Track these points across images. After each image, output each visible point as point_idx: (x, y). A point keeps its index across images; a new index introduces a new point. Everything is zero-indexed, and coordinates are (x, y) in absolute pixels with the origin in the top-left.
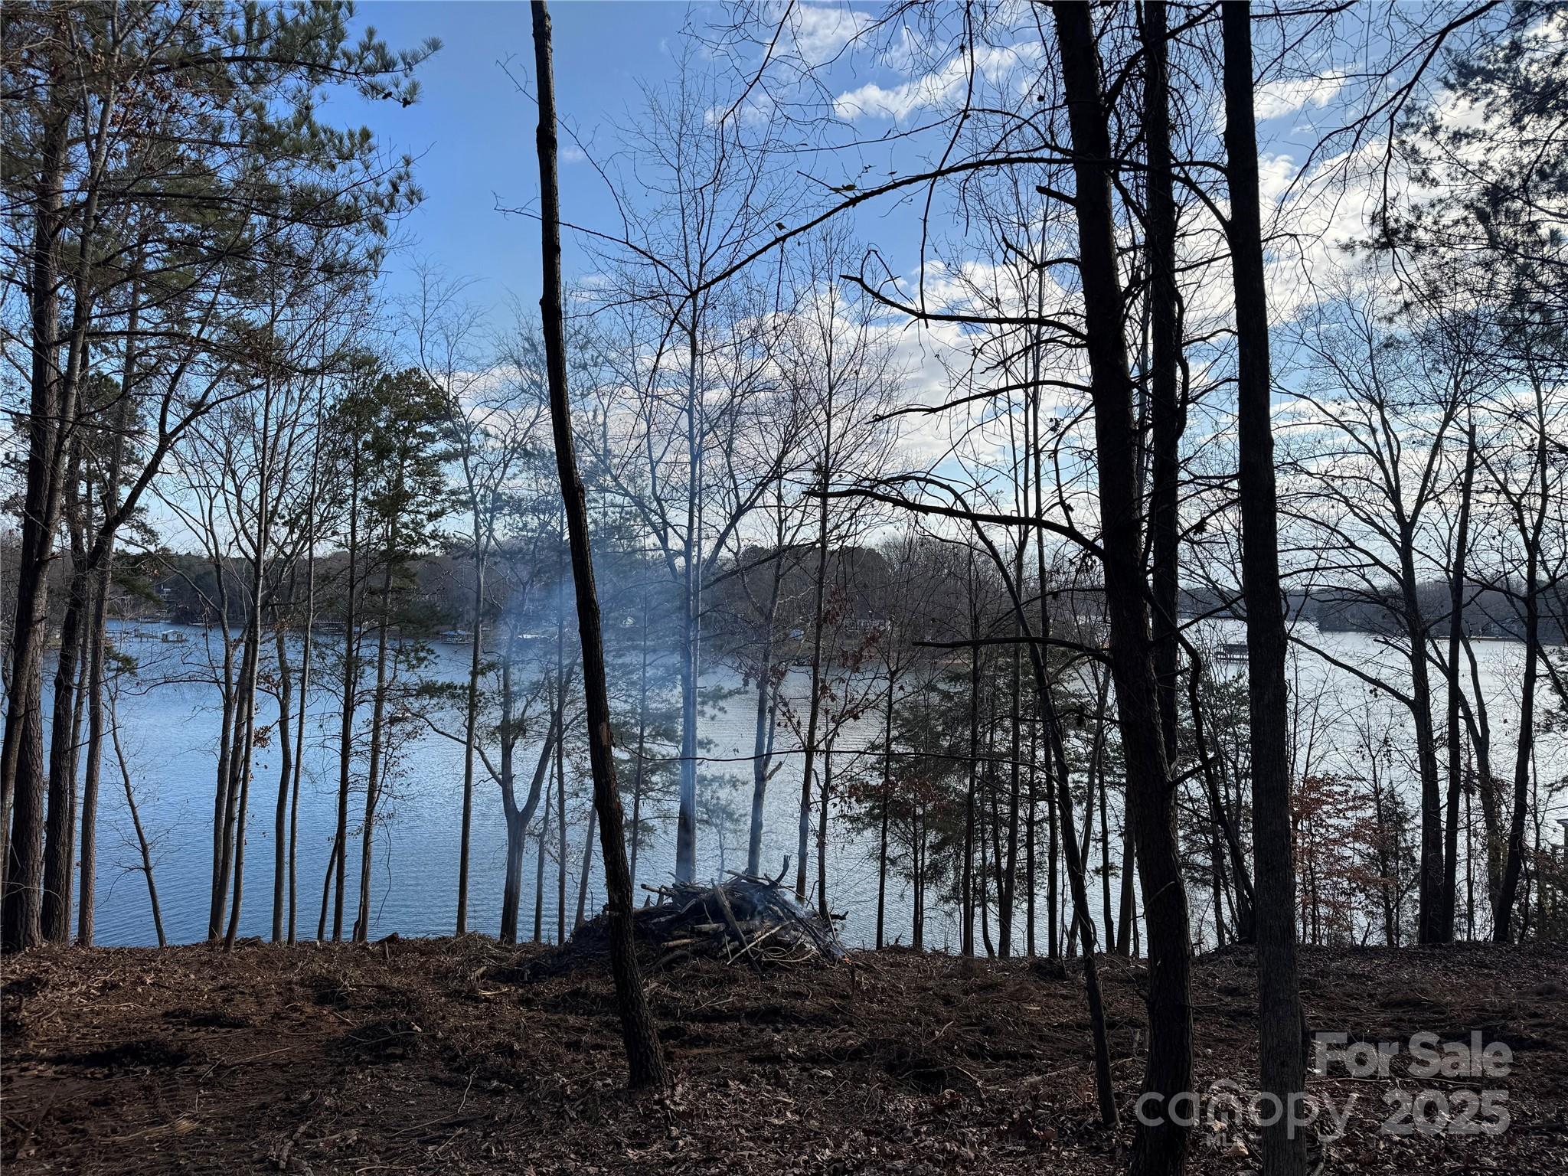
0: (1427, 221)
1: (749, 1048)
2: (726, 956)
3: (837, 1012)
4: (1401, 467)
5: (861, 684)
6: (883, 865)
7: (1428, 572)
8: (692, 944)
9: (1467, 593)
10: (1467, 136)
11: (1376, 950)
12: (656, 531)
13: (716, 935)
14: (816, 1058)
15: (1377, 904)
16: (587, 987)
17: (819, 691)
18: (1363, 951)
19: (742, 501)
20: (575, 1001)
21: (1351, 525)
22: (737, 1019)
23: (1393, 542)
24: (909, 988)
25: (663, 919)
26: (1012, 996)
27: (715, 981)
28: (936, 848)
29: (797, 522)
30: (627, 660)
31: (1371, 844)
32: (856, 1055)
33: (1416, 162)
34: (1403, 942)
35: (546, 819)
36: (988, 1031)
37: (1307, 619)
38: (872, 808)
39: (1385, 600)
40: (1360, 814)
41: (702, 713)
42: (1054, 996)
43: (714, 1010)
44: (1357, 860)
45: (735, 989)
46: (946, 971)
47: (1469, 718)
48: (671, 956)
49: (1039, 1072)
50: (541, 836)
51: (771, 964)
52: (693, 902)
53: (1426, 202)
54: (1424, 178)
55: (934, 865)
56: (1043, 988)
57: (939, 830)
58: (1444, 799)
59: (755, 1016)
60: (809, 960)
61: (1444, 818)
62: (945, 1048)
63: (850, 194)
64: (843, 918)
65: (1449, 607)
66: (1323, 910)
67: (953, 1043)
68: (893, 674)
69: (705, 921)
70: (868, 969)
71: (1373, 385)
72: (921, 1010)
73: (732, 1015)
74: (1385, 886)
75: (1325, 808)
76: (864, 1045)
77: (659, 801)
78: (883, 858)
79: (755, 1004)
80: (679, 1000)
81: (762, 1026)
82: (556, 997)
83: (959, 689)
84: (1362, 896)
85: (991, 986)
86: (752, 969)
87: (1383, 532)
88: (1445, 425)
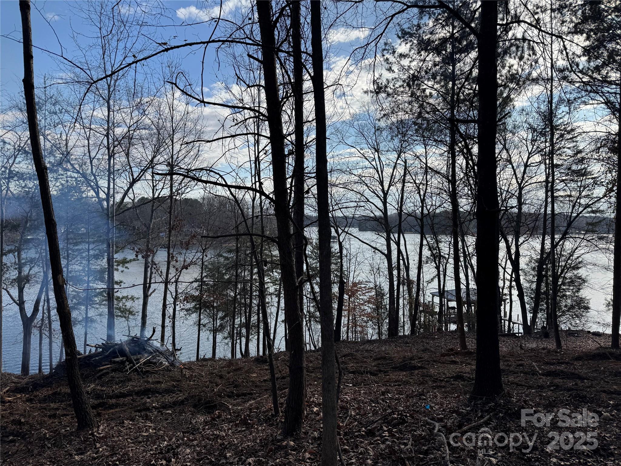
0: (391, 85)
1: (136, 406)
2: (127, 371)
3: (175, 387)
4: (384, 173)
5: (190, 255)
6: (199, 328)
7: (392, 211)
8: (111, 367)
9: (404, 217)
10: (404, 56)
11: (375, 341)
12: (93, 189)
13: (123, 362)
14: (165, 407)
15: (375, 325)
16: (61, 390)
17: (170, 258)
18: (371, 342)
19: (135, 177)
20: (55, 397)
21: (368, 193)
22: (131, 395)
23: (381, 200)
24: (206, 374)
25: (97, 358)
26: (247, 372)
27: (122, 381)
28: (222, 319)
29: (161, 187)
30: (80, 247)
31: (374, 304)
32: (182, 402)
33: (388, 63)
34: (384, 337)
35: (42, 320)
36: (236, 386)
37: (353, 227)
38: (196, 305)
39: (378, 220)
40: (370, 294)
41: (117, 270)
42: (263, 370)
43: (121, 393)
44: (369, 310)
45: (131, 383)
46: (222, 365)
47: (403, 260)
48: (101, 373)
49: (254, 399)
50: (40, 327)
51: (147, 372)
52: (112, 349)
53: (391, 78)
54: (390, 70)
55: (221, 325)
56: (259, 367)
57: (223, 311)
58: (396, 288)
59: (138, 393)
60: (164, 368)
61: (396, 294)
62: (218, 395)
63: (165, 47)
64: (180, 350)
65: (398, 223)
66: (359, 329)
67: (222, 393)
68: (204, 250)
69: (117, 357)
70: (190, 369)
71: (376, 144)
72: (210, 382)
73: (130, 393)
74: (378, 319)
75: (359, 293)
76: (185, 398)
77: (97, 308)
78: (199, 325)
79: (139, 388)
80: (104, 391)
81: (142, 397)
82: (45, 396)
83: (232, 255)
84: (371, 323)
85: (238, 369)
86: (138, 374)
87: (378, 196)
88: (398, 159)
